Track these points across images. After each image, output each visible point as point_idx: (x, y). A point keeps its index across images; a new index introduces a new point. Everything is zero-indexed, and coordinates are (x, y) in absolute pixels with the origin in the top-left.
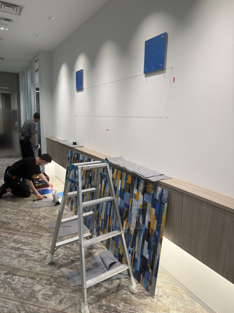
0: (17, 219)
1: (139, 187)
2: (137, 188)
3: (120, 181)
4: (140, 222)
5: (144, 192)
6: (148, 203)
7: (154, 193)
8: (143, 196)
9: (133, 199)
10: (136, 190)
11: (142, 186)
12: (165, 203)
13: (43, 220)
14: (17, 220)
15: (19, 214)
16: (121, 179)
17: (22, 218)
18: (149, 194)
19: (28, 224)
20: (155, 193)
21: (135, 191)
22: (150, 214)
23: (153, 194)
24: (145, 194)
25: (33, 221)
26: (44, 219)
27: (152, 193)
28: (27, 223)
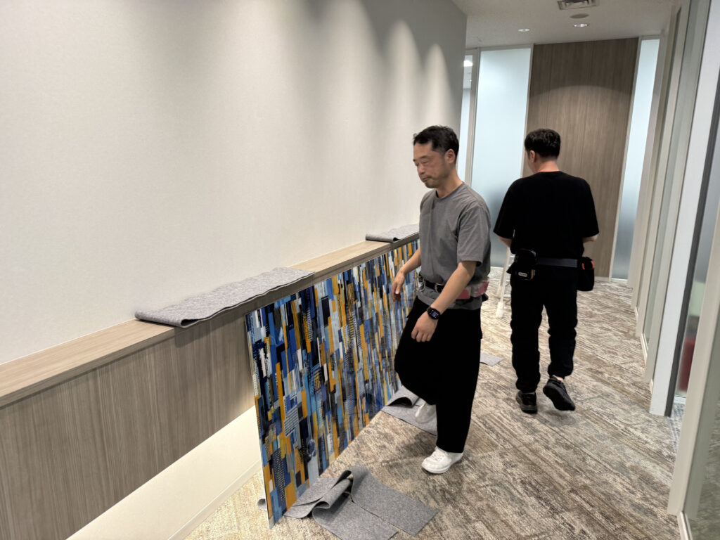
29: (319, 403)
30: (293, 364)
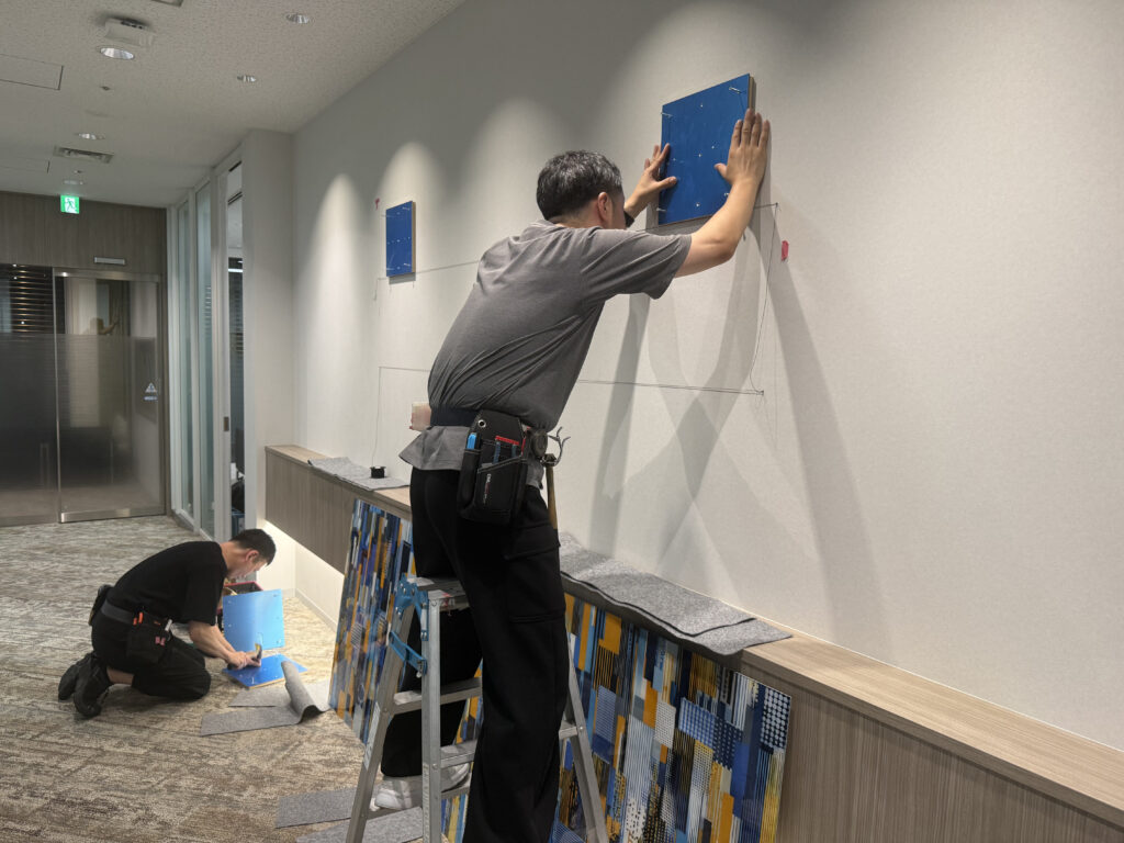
0: (144, 787)
1: (656, 669)
2: (649, 676)
4: (663, 818)
5: (681, 692)
6: (698, 742)
7: (725, 701)
8: (674, 710)
10: (645, 682)
11: (667, 669)
12: (775, 747)
13: (251, 789)
14: (143, 792)
15: (155, 765)
17: (166, 782)
18: (701, 705)
19: (188, 809)
20: (729, 702)
21: (640, 688)
22: (708, 791)
23: (721, 707)
24: (684, 704)
25: (212, 798)
26: (256, 785)
27: (715, 700)
28: (184, 804)
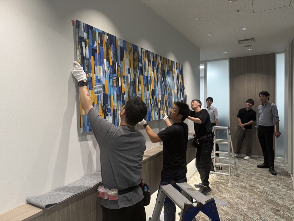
3: (166, 65)
9: (174, 74)
16: (166, 64)
29: (115, 93)
30: (102, 64)
